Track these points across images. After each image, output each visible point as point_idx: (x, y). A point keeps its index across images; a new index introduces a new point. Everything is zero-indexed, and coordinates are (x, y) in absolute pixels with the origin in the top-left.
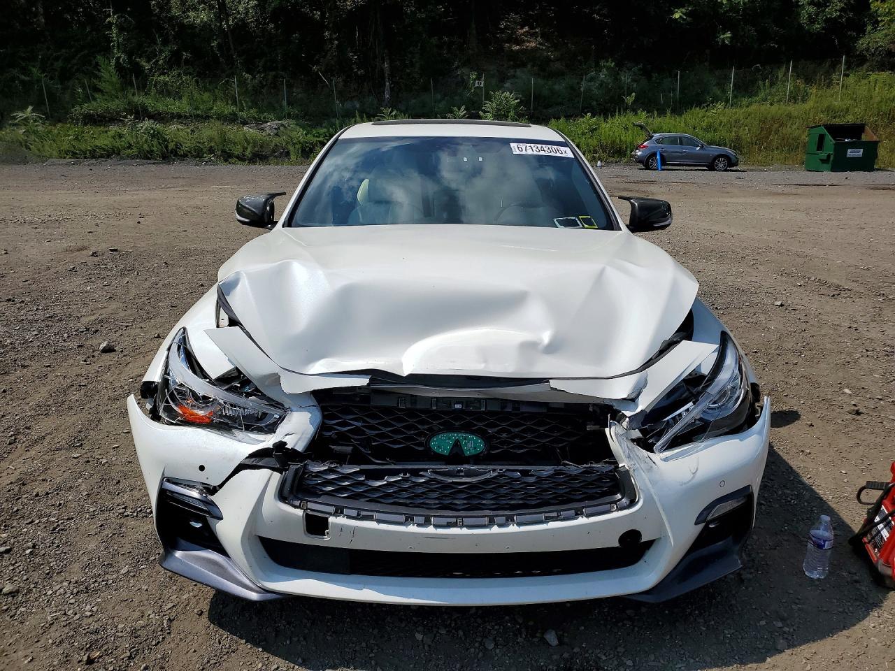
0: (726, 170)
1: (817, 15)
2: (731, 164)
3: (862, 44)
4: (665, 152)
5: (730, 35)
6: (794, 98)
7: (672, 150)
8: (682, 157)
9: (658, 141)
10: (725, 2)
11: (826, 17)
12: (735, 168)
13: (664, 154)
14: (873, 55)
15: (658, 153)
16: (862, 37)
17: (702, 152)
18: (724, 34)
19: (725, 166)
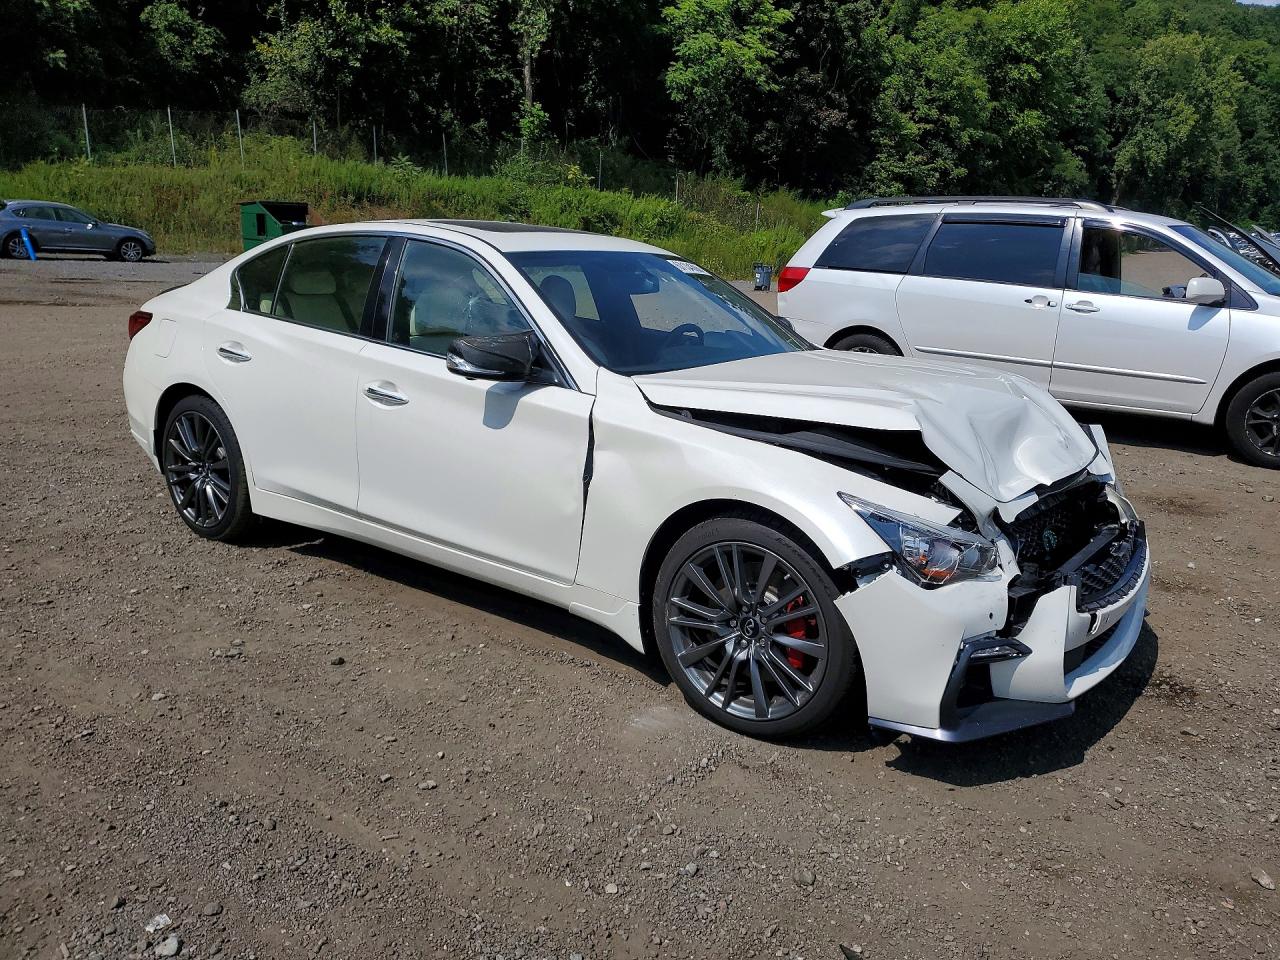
0: (140, 260)
1: (182, 46)
2: (146, 251)
3: (250, 97)
4: (34, 230)
5: (64, 55)
6: (183, 159)
7: (45, 227)
8: (66, 240)
9: (16, 212)
10: (46, 4)
11: (196, 53)
12: (154, 257)
13: (34, 234)
14: (266, 112)
15: (23, 231)
16: (246, 88)
17: (96, 232)
18: (54, 51)
19: (138, 254)
